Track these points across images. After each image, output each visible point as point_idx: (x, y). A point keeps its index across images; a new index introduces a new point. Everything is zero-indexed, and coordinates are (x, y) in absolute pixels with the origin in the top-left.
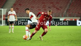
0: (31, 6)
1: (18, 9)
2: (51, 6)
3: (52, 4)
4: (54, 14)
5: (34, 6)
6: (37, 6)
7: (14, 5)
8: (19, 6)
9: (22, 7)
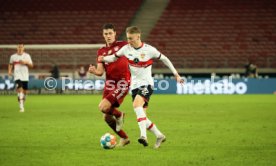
0: (203, 35)
1: (164, 45)
2: (260, 35)
3: (263, 31)
4: (268, 59)
5: (210, 35)
6: (219, 35)
7: (152, 33)
8: (168, 35)
9: (175, 39)
